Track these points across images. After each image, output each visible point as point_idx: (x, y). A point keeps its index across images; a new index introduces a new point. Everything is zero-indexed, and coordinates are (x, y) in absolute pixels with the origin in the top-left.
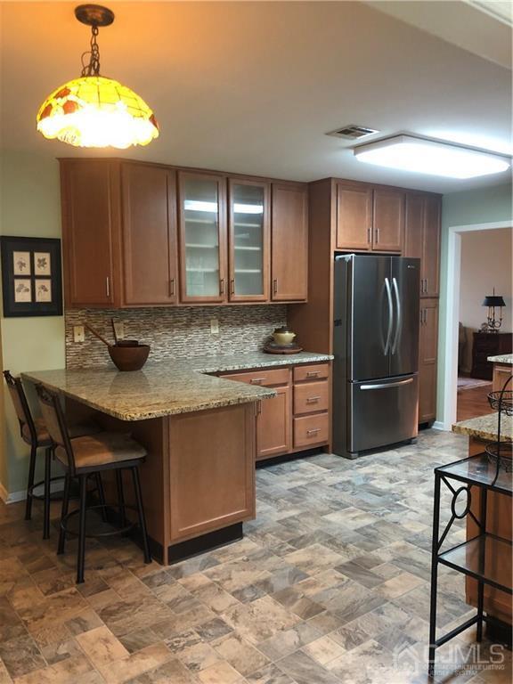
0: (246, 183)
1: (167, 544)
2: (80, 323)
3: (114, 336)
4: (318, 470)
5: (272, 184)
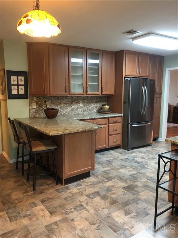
0: (93, 52)
1: (64, 178)
2: (34, 101)
3: (46, 106)
4: (117, 154)
5: (102, 52)
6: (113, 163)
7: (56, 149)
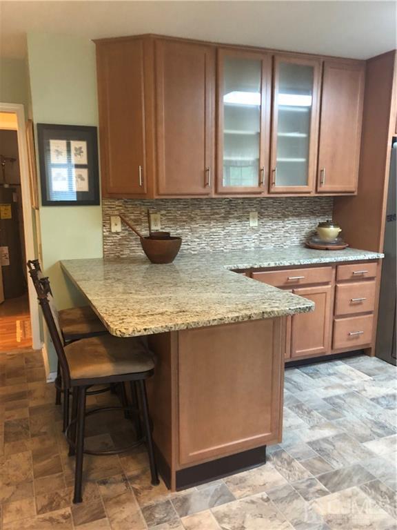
0: (294, 61)
1: (175, 467)
2: (116, 213)
3: (150, 227)
4: (359, 377)
5: (323, 63)
6: (345, 413)
7: (150, 373)
